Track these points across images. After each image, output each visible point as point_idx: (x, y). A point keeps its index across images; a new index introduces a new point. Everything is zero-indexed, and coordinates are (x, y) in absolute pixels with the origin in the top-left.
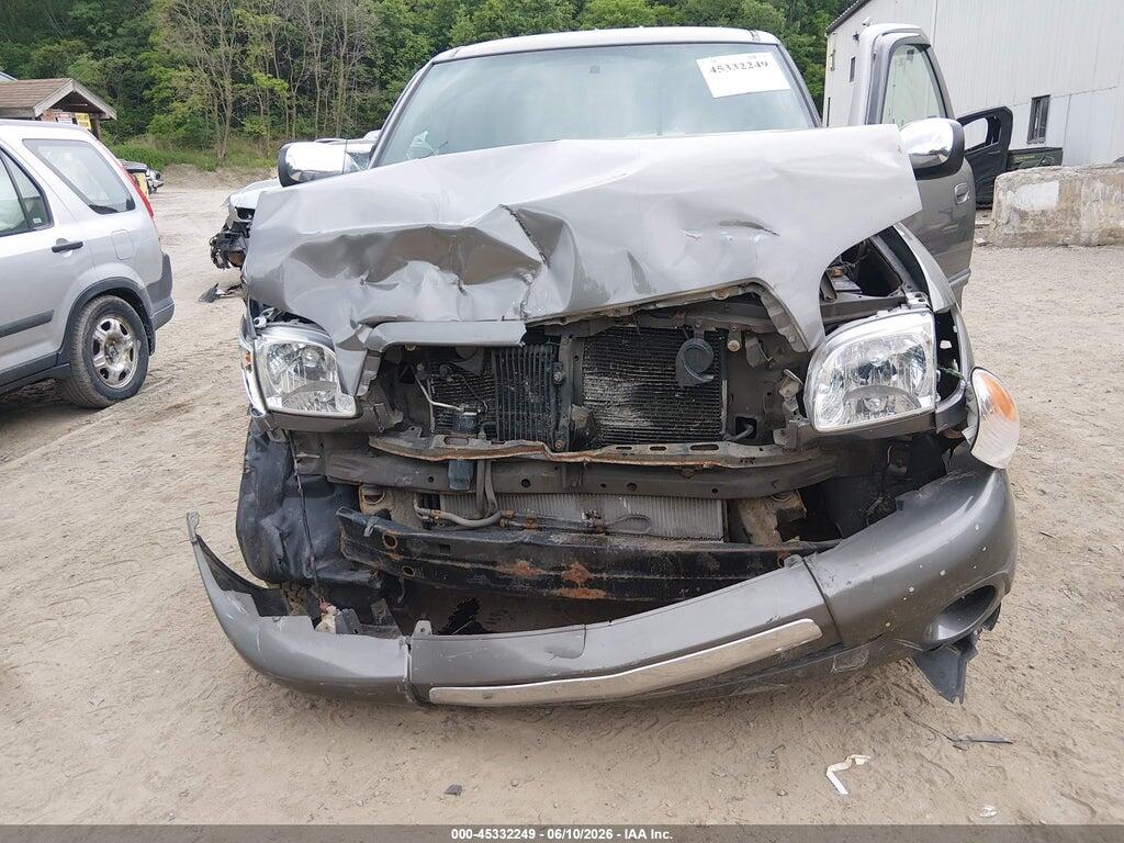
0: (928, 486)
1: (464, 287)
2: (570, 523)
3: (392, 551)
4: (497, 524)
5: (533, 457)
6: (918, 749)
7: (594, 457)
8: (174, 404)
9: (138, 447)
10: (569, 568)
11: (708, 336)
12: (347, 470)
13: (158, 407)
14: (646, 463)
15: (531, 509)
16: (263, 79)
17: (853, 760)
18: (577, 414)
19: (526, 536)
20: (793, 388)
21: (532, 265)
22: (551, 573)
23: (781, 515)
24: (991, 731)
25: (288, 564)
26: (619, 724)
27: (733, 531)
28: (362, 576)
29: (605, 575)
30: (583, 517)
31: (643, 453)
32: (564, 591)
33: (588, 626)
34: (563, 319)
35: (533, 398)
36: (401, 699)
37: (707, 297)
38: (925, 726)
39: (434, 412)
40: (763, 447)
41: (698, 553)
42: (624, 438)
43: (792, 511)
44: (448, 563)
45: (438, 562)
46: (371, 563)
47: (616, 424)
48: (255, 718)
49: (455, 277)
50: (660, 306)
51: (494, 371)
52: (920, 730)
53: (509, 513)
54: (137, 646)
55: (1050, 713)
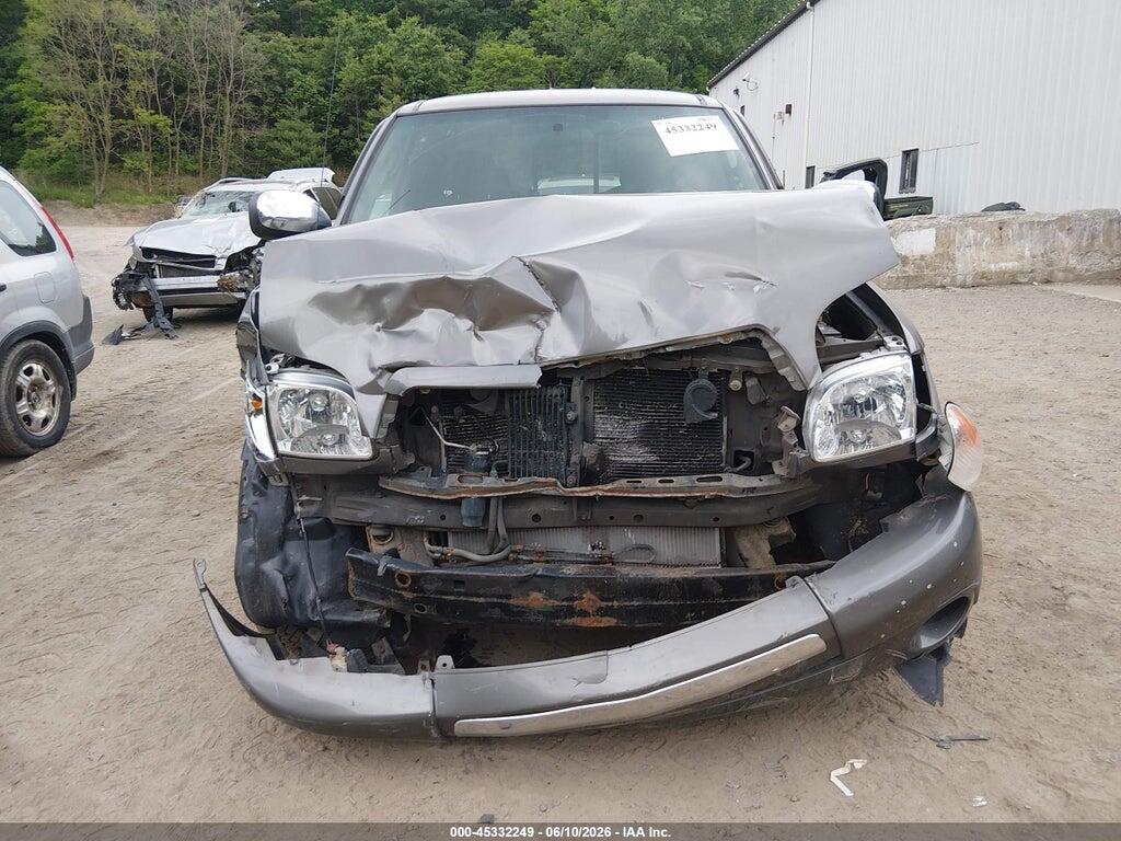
0: (908, 509)
1: (479, 333)
2: (577, 555)
3: (405, 589)
4: (506, 558)
5: (545, 493)
6: (907, 751)
7: (606, 491)
8: (101, 450)
9: (73, 496)
10: (582, 598)
11: (711, 377)
12: (355, 512)
13: (86, 454)
14: (656, 495)
15: (539, 542)
16: (144, 115)
17: (852, 764)
18: (589, 451)
19: (540, 569)
20: (791, 423)
21: (546, 312)
22: (564, 603)
23: (772, 540)
24: (968, 731)
25: (292, 608)
26: (631, 746)
27: (730, 557)
28: (371, 616)
29: (616, 603)
30: (589, 549)
31: (652, 485)
32: (576, 620)
33: (610, 652)
34: (576, 363)
35: (545, 437)
36: (427, 734)
37: (713, 341)
38: (909, 729)
39: (446, 452)
40: (762, 478)
41: (703, 578)
42: (633, 472)
43: (783, 536)
44: (462, 598)
45: (452, 598)
46: (381, 602)
47: (624, 459)
48: (267, 765)
49: (471, 323)
50: (669, 349)
51: (508, 413)
52: (905, 733)
53: (519, 547)
54: (125, 700)
55: (1014, 711)
